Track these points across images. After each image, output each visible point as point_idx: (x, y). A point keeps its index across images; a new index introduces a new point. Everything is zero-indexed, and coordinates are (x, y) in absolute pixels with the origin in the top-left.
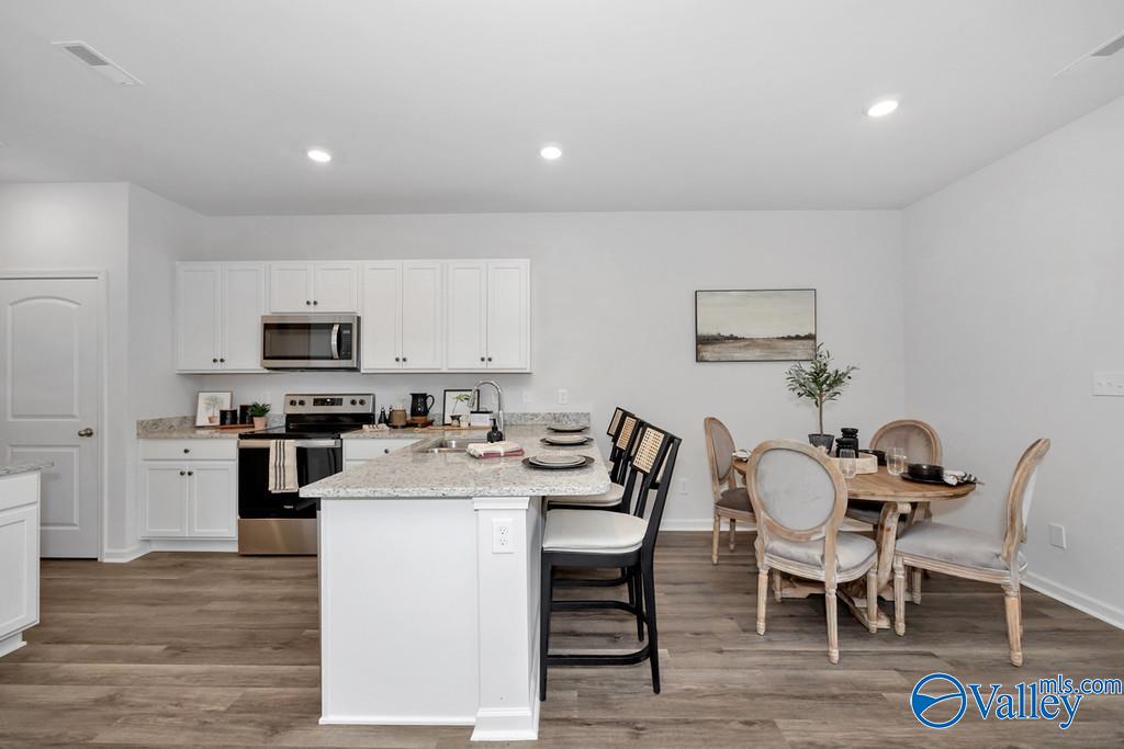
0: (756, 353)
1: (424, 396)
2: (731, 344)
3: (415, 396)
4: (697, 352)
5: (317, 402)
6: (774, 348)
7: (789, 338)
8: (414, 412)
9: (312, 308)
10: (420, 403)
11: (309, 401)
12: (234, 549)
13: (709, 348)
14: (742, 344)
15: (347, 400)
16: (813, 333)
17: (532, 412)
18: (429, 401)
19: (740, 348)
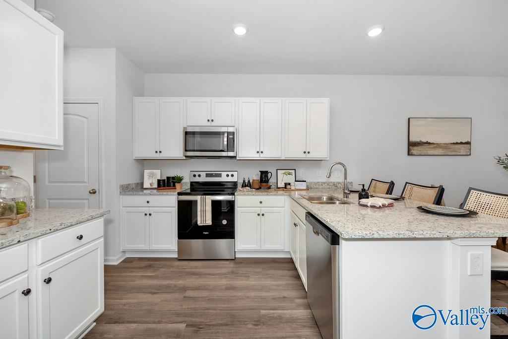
0: (440, 151)
1: (266, 172)
2: (427, 146)
3: (262, 172)
4: (409, 150)
5: (207, 175)
6: (449, 149)
7: (457, 143)
8: (262, 181)
9: (209, 124)
10: (264, 175)
11: (203, 174)
12: (176, 256)
13: (415, 148)
14: (433, 146)
15: (224, 174)
16: (469, 141)
17: (322, 181)
18: (269, 175)
19: (431, 148)
